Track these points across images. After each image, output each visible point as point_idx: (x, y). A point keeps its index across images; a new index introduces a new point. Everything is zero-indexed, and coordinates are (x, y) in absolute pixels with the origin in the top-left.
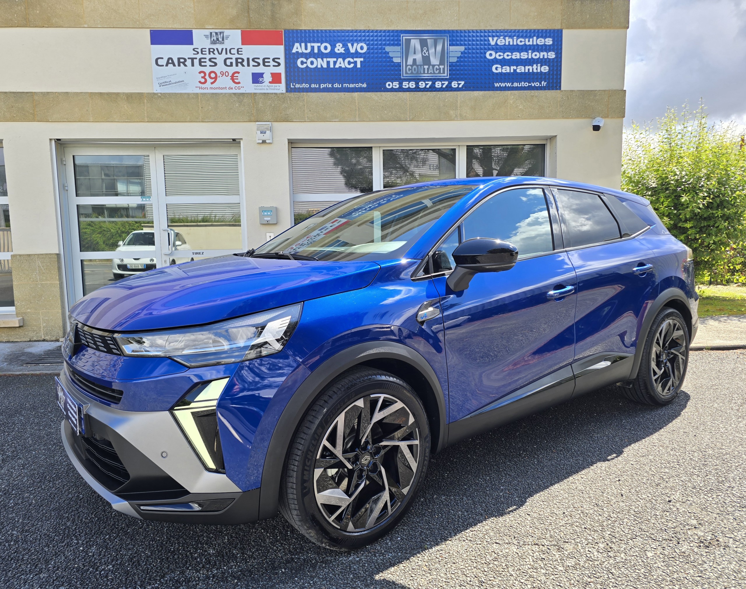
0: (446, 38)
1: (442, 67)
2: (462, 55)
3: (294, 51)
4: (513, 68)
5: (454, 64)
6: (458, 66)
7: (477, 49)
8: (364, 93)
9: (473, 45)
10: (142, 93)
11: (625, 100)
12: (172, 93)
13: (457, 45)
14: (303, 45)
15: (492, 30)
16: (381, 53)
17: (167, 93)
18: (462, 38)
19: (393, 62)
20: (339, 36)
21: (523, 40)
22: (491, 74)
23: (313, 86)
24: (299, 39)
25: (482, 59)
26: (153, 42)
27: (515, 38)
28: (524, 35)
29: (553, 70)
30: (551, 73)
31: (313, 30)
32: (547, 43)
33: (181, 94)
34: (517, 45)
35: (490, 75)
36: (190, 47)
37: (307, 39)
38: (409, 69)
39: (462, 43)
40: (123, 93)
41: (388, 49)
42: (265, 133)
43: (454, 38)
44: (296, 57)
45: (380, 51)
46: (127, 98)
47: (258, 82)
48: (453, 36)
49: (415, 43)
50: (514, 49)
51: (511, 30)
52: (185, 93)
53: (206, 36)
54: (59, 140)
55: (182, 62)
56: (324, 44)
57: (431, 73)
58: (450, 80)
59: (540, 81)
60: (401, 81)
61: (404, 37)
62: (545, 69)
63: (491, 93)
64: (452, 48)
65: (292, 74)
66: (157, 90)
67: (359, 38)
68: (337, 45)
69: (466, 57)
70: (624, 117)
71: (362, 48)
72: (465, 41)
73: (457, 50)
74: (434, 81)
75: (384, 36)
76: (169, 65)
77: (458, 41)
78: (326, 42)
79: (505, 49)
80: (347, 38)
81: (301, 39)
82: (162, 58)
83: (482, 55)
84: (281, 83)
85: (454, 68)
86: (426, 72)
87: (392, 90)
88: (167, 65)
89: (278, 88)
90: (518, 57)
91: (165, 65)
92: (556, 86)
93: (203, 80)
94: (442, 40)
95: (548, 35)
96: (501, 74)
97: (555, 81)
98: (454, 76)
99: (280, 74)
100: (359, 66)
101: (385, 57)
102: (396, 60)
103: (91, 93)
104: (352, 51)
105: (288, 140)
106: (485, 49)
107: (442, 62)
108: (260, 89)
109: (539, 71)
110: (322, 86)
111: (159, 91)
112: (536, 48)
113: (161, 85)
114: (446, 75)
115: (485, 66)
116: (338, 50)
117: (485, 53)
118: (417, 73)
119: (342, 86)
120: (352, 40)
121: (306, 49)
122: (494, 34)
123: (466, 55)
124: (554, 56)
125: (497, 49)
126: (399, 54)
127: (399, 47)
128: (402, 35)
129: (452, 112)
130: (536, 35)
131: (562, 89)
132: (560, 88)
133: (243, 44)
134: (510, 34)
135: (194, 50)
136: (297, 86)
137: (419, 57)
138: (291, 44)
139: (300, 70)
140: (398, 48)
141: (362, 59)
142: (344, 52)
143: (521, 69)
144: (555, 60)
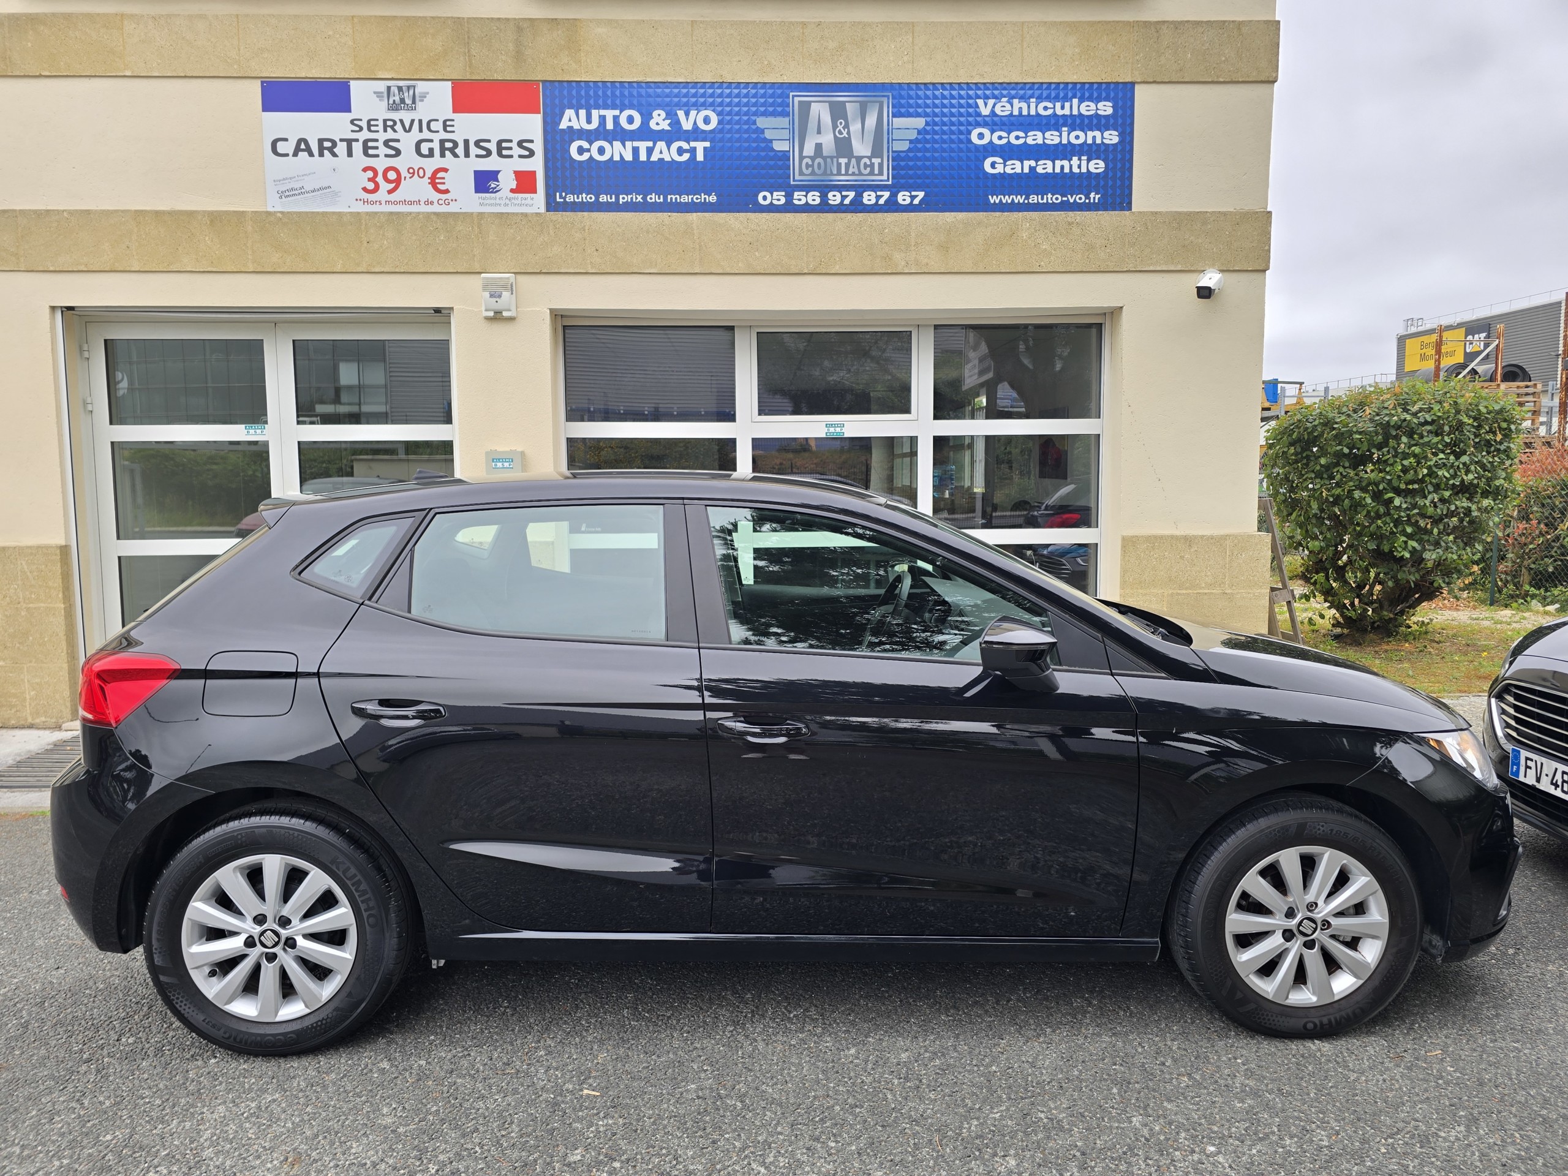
0: (885, 100)
1: (876, 161)
2: (920, 137)
3: (564, 125)
4: (1027, 163)
5: (903, 155)
6: (911, 159)
7: (953, 124)
8: (711, 214)
9: (944, 115)
10: (243, 212)
11: (1269, 233)
12: (307, 212)
13: (910, 115)
14: (583, 113)
15: (984, 84)
16: (747, 131)
17: (295, 213)
18: (920, 102)
19: (772, 150)
20: (658, 96)
21: (1050, 105)
22: (981, 175)
23: (603, 198)
24: (574, 102)
25: (962, 146)
26: (268, 105)
27: (1032, 100)
28: (1053, 95)
29: (1115, 167)
30: (1110, 174)
31: (604, 82)
32: (1099, 112)
33: (324, 214)
34: (1038, 115)
35: (979, 178)
36: (346, 117)
37: (592, 102)
38: (808, 166)
39: (920, 110)
40: (204, 212)
41: (762, 122)
42: (500, 296)
43: (903, 101)
44: (567, 138)
45: (746, 127)
46: (212, 221)
47: (486, 190)
48: (902, 97)
49: (820, 110)
50: (1030, 124)
51: (1025, 83)
52: (334, 213)
53: (378, 94)
54: (71, 308)
55: (327, 147)
56: (627, 112)
57: (853, 174)
58: (894, 190)
59: (1085, 191)
60: (789, 190)
61: (797, 99)
62: (1097, 166)
63: (981, 215)
64: (898, 122)
65: (559, 173)
66: (275, 205)
67: (702, 100)
68: (655, 114)
69: (927, 141)
70: (1268, 269)
71: (707, 121)
72: (927, 106)
73: (910, 126)
74: (860, 189)
75: (755, 96)
76: (300, 153)
77: (911, 106)
78: (631, 107)
79: (1013, 124)
80: (676, 100)
81: (578, 101)
82: (286, 140)
83: (962, 137)
84: (534, 191)
85: (902, 163)
86: (843, 172)
87: (772, 208)
88: (295, 154)
89: (529, 202)
90: (1040, 141)
91: (291, 154)
92: (1121, 203)
93: (371, 186)
94: (877, 105)
95: (1104, 95)
96: (1003, 176)
97: (1118, 192)
98: (902, 181)
99: (534, 173)
100: (700, 157)
101: (755, 141)
102: (779, 146)
103: (136, 211)
104: (687, 125)
105: (551, 310)
106: (969, 124)
107: (876, 152)
108: (491, 205)
109: (1084, 170)
110: (623, 199)
111: (279, 208)
112: (1078, 121)
113: (282, 195)
114: (886, 177)
115: (968, 158)
116: (658, 124)
117: (969, 133)
118: (825, 173)
119: (665, 198)
120: (686, 104)
121: (589, 121)
122: (988, 92)
123: (928, 137)
124: (1116, 140)
125: (995, 124)
126: (785, 134)
127: (787, 119)
128: (791, 94)
129: (897, 256)
130: (1079, 94)
131: (1134, 210)
132: (1130, 209)
133: (455, 111)
134: (1022, 92)
135: (352, 122)
136: (570, 198)
137: (827, 140)
138: (557, 111)
139: (576, 165)
140: (784, 122)
141: (707, 144)
142: (669, 128)
143: (1045, 167)
144: (1120, 148)
